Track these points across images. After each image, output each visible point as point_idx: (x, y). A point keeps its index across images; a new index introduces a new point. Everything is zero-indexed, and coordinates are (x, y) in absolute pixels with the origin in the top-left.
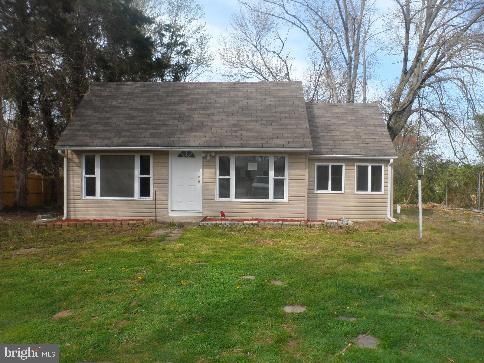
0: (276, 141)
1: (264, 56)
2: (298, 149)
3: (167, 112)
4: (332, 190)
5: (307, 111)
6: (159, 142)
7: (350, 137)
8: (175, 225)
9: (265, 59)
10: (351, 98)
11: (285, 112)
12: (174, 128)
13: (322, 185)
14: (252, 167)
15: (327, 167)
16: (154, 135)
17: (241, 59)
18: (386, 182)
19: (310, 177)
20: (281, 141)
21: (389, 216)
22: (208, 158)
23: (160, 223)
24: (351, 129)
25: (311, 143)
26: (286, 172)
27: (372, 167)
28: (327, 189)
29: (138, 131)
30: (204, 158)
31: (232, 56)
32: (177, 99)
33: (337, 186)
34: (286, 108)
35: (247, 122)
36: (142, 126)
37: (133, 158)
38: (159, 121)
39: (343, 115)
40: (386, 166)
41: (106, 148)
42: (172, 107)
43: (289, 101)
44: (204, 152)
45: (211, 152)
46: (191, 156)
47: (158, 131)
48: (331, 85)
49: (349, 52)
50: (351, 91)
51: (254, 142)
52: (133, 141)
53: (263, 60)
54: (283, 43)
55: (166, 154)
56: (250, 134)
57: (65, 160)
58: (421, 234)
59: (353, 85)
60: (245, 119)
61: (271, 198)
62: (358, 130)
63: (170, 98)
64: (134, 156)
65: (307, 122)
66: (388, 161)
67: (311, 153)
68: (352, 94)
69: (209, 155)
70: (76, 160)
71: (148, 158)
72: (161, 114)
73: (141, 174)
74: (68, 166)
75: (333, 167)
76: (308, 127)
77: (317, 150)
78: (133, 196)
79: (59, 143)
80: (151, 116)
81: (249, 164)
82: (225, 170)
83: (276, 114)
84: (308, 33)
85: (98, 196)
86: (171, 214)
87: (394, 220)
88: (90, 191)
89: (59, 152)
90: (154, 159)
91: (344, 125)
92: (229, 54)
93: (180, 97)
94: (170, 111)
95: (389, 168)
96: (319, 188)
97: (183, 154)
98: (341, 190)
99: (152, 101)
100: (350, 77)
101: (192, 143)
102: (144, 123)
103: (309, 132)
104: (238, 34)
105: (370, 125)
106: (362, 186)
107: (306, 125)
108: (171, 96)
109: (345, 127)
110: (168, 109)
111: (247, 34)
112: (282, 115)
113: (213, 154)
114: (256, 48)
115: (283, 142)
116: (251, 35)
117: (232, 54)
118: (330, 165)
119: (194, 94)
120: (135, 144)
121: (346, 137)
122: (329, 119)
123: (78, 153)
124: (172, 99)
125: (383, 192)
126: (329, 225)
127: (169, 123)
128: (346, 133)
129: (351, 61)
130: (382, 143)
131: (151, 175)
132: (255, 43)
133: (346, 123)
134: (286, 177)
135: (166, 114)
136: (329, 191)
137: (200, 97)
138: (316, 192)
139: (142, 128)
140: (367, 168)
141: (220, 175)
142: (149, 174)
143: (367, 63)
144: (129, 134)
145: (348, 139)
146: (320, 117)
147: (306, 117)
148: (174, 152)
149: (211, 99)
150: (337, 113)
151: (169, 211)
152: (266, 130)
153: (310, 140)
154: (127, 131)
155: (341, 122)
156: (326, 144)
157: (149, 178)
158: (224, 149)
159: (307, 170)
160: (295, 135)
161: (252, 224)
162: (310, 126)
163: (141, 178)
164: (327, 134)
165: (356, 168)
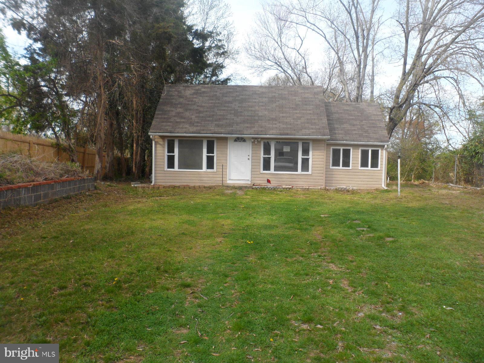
0: (304, 131)
1: (284, 50)
2: (320, 137)
3: (224, 108)
4: (343, 166)
5: (326, 108)
6: (222, 131)
7: (356, 129)
8: (236, 188)
9: (285, 53)
10: (360, 93)
11: (310, 110)
12: (231, 121)
13: (336, 163)
14: (287, 149)
15: (340, 150)
16: (218, 126)
17: (264, 53)
18: (382, 162)
19: (328, 157)
20: (307, 131)
21: (383, 186)
22: (256, 143)
23: (225, 186)
24: (358, 122)
25: (329, 133)
26: (311, 153)
27: (372, 151)
28: (339, 165)
29: (206, 122)
30: (253, 142)
31: (256, 50)
32: (231, 99)
33: (346, 164)
34: (311, 106)
35: (283, 117)
36: (208, 119)
37: (201, 142)
38: (220, 115)
39: (352, 112)
40: (382, 150)
41: (185, 135)
42: (227, 105)
43: (312, 101)
44: (253, 138)
45: (258, 138)
46: (243, 141)
47: (220, 123)
48: (344, 82)
49: (359, 56)
50: (360, 87)
51: (289, 132)
52: (203, 130)
53: (283, 54)
54: (302, 41)
55: (226, 139)
56: (285, 126)
57: (153, 142)
58: (399, 194)
59: (362, 83)
60: (281, 115)
61: (300, 171)
62: (362, 123)
63: (226, 98)
64: (203, 140)
65: (326, 117)
66: (384, 146)
67: (328, 140)
68: (361, 90)
69: (256, 140)
70: (161, 143)
71: (213, 142)
72: (220, 110)
73: (207, 153)
74: (155, 147)
75: (343, 150)
76: (327, 121)
77: (332, 138)
78: (202, 169)
79: (151, 131)
80: (213, 112)
81: (284, 147)
82: (267, 151)
83: (303, 112)
84: (325, 38)
85: (176, 168)
86: (229, 182)
87: (386, 188)
88: (171, 164)
89: (151, 137)
90: (217, 142)
91: (352, 119)
92: (253, 48)
93: (233, 97)
94: (226, 108)
95: (384, 151)
96: (333, 165)
97: (237, 140)
98: (349, 166)
99: (212, 100)
100: (359, 76)
101: (245, 132)
102: (209, 117)
103: (327, 125)
104: (261, 31)
105: (372, 120)
106: (364, 164)
107: (325, 121)
108: (226, 97)
109: (353, 121)
110: (225, 106)
111: (270, 30)
112: (308, 112)
113: (259, 140)
114: (277, 43)
115: (309, 132)
116: (273, 32)
117: (255, 48)
118: (342, 149)
119: (242, 95)
120: (205, 132)
121: (354, 128)
122: (341, 115)
123: (163, 137)
124: (227, 99)
125: (379, 169)
126: (340, 189)
127: (227, 117)
128: (354, 125)
129: (360, 63)
130: (380, 133)
131: (215, 154)
132: (276, 39)
133: (354, 118)
134: (310, 156)
135: (224, 110)
136: (341, 167)
137: (247, 97)
138: (331, 168)
139: (209, 121)
140: (368, 151)
141: (264, 155)
142: (213, 153)
143: (375, 60)
144: (200, 124)
145: (355, 130)
146: (335, 113)
147: (325, 114)
148: (231, 138)
149: (255, 99)
150: (347, 110)
151: (228, 179)
152: (297, 123)
153: (328, 131)
154: (198, 122)
155: (351, 117)
156: (339, 134)
157: (213, 156)
158: (268, 136)
159: (325, 151)
160: (317, 127)
161: (288, 188)
162: (328, 120)
163: (207, 156)
164: (339, 126)
165: (360, 150)
